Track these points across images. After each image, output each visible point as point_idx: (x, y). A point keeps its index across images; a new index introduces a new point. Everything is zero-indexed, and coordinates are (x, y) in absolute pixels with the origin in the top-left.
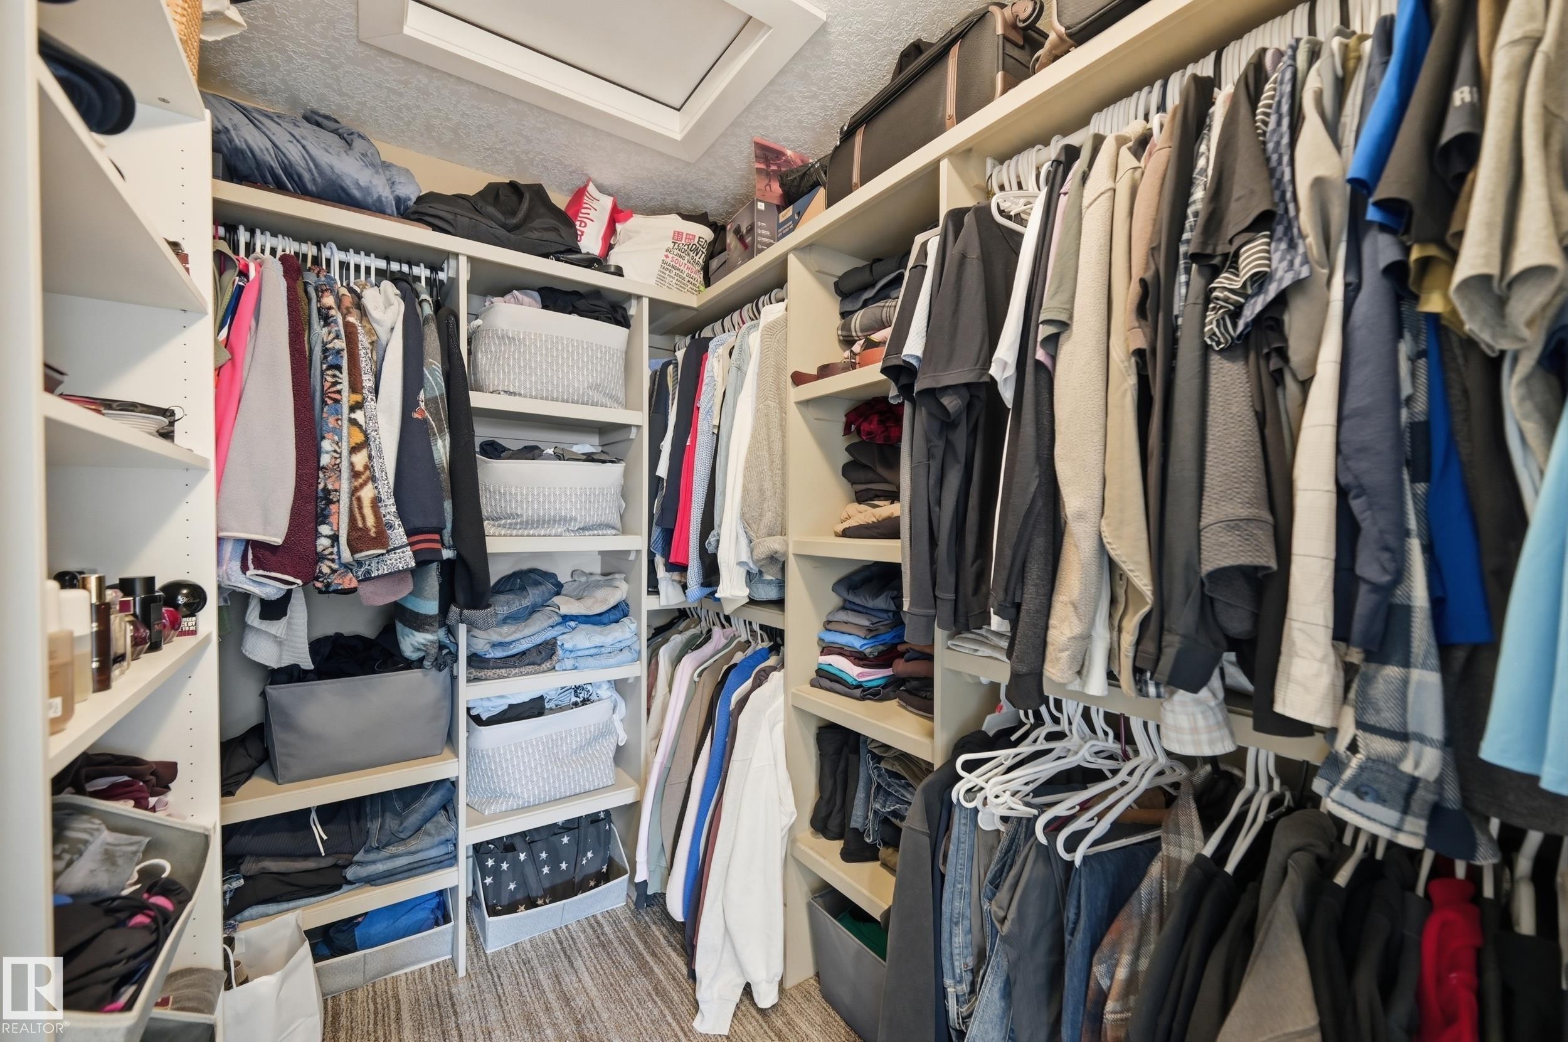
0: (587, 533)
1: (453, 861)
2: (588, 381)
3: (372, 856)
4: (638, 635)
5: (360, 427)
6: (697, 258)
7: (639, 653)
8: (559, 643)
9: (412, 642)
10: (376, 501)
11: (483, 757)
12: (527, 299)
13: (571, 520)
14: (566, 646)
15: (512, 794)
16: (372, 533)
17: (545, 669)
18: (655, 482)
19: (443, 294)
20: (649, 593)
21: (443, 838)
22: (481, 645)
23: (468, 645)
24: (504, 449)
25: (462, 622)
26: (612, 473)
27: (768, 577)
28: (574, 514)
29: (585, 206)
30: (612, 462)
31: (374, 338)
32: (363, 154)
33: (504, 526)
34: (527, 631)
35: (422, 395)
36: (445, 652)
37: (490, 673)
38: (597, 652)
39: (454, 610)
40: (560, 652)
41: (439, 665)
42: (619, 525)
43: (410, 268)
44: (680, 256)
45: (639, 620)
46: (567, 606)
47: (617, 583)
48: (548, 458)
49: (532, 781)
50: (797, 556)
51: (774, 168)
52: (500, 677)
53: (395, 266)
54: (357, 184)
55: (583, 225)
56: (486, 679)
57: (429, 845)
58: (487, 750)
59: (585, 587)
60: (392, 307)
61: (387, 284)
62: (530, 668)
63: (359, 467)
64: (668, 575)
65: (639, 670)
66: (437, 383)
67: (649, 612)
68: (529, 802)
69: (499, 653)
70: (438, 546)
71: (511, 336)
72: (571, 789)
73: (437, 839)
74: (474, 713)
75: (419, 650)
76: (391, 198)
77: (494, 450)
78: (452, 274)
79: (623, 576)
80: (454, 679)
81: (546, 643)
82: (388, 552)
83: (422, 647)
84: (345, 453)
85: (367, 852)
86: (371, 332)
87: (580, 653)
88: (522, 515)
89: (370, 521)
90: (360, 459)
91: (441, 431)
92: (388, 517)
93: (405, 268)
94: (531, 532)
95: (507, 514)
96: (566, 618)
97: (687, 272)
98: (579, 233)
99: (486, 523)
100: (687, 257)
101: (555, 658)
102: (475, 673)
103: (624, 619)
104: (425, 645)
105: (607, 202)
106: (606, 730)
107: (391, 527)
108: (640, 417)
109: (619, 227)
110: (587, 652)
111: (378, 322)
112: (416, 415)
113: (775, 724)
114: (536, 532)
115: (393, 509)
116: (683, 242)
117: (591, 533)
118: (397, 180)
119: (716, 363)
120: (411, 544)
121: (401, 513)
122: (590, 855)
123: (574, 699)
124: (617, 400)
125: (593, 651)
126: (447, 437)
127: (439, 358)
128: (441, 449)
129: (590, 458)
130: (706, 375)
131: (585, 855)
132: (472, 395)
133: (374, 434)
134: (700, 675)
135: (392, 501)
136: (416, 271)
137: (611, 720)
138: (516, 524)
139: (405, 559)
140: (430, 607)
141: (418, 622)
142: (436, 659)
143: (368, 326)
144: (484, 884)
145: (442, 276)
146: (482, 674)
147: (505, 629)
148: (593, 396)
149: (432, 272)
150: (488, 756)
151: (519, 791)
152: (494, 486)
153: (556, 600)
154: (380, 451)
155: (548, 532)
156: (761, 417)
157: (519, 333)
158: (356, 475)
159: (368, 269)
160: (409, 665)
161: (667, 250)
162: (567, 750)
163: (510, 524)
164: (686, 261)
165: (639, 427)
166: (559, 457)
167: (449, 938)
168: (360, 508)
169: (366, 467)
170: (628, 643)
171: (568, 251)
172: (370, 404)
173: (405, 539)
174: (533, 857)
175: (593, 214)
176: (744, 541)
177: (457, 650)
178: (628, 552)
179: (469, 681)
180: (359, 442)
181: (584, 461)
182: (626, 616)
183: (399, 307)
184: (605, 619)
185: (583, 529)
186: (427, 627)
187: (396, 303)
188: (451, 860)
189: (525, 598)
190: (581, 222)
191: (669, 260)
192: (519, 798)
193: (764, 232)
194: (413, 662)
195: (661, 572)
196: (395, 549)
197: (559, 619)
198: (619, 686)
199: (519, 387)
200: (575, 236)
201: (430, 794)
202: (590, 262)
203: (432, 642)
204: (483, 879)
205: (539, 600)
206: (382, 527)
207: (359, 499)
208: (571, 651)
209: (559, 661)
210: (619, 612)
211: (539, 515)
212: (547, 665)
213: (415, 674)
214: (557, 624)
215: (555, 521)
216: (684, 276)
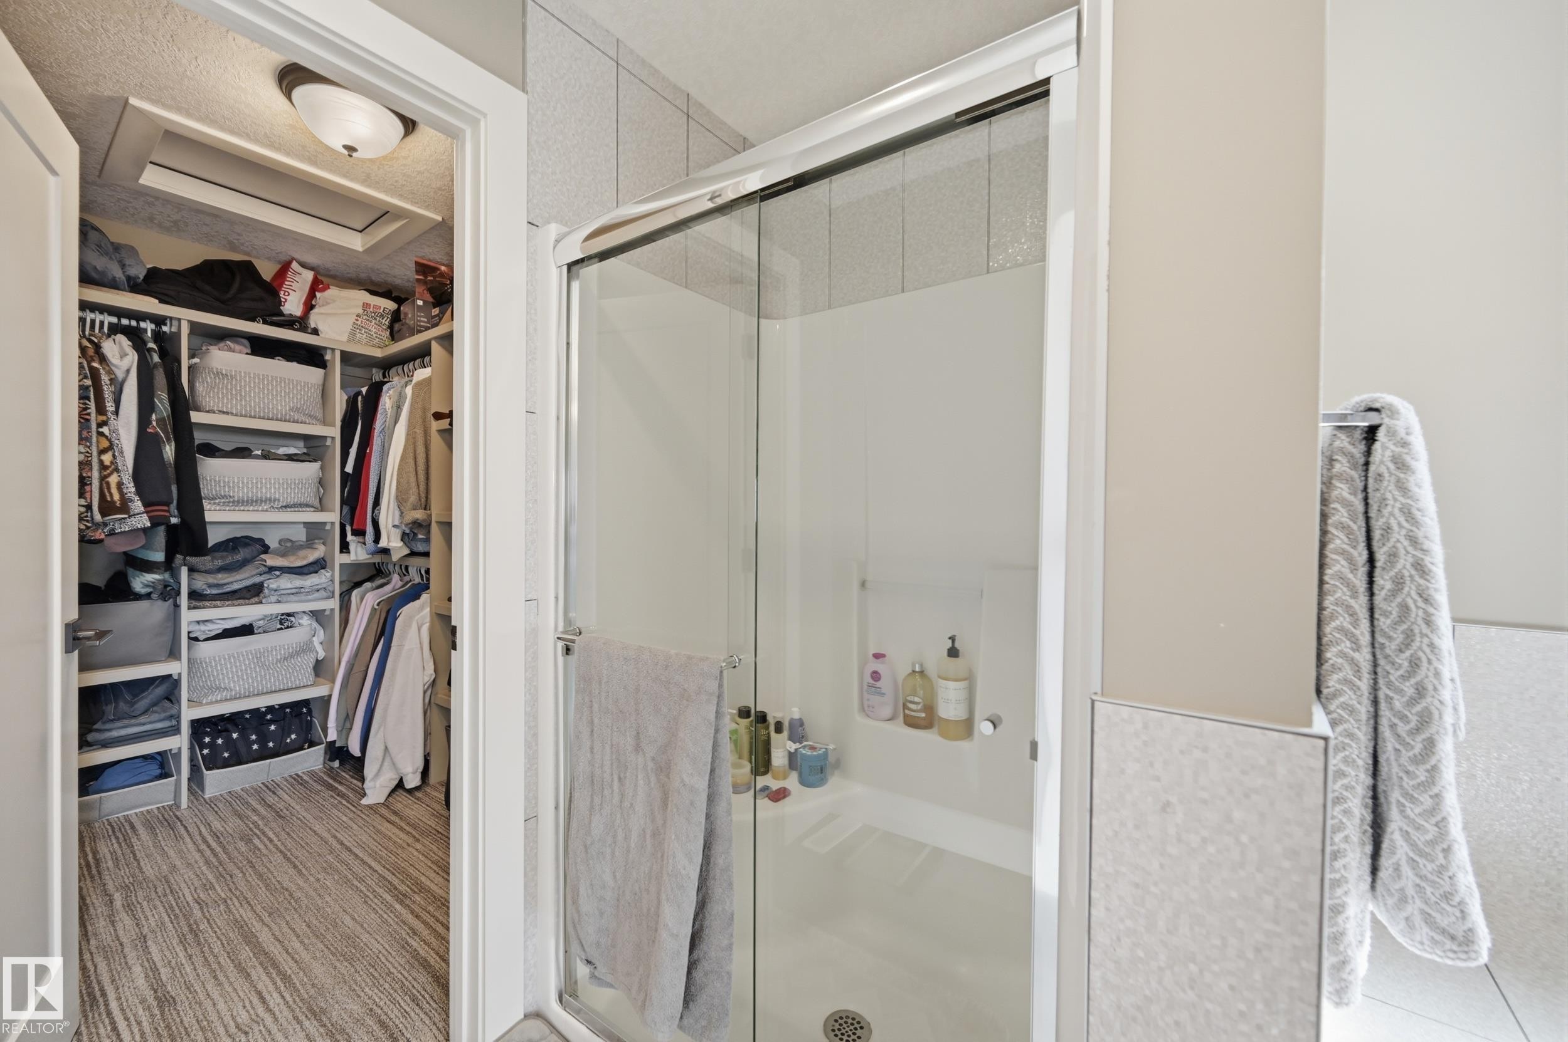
0: (289, 509)
1: (176, 732)
2: (290, 406)
3: (108, 726)
4: (332, 581)
5: (106, 437)
6: (383, 321)
7: (333, 592)
8: (265, 585)
9: (140, 582)
10: (120, 485)
11: (201, 663)
12: (237, 347)
13: (275, 501)
14: (271, 586)
15: (226, 688)
16: (118, 504)
17: (254, 602)
18: (344, 476)
19: (167, 345)
20: (341, 552)
21: (168, 714)
22: (200, 583)
23: (189, 585)
24: (218, 450)
25: (185, 565)
26: (311, 469)
27: (420, 536)
28: (277, 496)
29: (288, 279)
30: (310, 461)
31: (113, 376)
32: (97, 245)
33: (219, 504)
34: (238, 577)
35: (154, 417)
36: (169, 589)
37: (207, 603)
38: (298, 592)
39: (179, 558)
40: (266, 591)
41: (164, 597)
42: (318, 505)
43: (138, 323)
44: (368, 320)
45: (333, 570)
46: (271, 561)
47: (316, 546)
48: (257, 457)
49: (243, 679)
50: (437, 522)
51: (429, 278)
52: (215, 607)
53: (125, 322)
54: (95, 268)
55: (287, 294)
56: (204, 608)
57: (156, 719)
58: (205, 658)
59: (289, 547)
60: (128, 357)
61: (121, 338)
62: (242, 601)
63: (107, 463)
64: (354, 538)
65: (334, 604)
66: (165, 408)
67: (341, 565)
68: (240, 694)
69: (215, 591)
70: (167, 514)
71: (224, 372)
72: (275, 686)
73: (163, 715)
74: (192, 635)
75: (147, 586)
76: (124, 278)
77: (210, 451)
78: (174, 329)
79: (322, 541)
80: (177, 606)
81: (254, 585)
82: (129, 517)
83: (151, 584)
84: (95, 453)
85: (104, 723)
86: (110, 372)
87: (283, 592)
88: (234, 497)
89: (116, 497)
90: (107, 458)
91: (168, 440)
92: (129, 495)
93: (134, 323)
94: (242, 508)
95: (221, 495)
96: (271, 569)
97: (374, 330)
98: (282, 300)
99: (204, 501)
100: (374, 321)
101: (262, 595)
102: (194, 603)
103: (322, 571)
104: (153, 583)
105: (309, 276)
106: (308, 647)
107: (132, 501)
108: (334, 432)
109: (318, 295)
110: (289, 591)
111: (116, 366)
112: (149, 430)
113: (423, 624)
114: (246, 508)
115: (133, 490)
116: (371, 310)
117: (292, 509)
118: (127, 263)
119: (387, 400)
120: (147, 512)
121: (139, 492)
122: (293, 736)
123: (279, 626)
124: (316, 418)
125: (294, 591)
126: (173, 444)
127: (166, 391)
128: (169, 451)
129: (290, 458)
130: (380, 407)
131: (289, 736)
132: (192, 413)
133: (117, 441)
134: (378, 605)
135: (132, 485)
136: (143, 325)
137: (311, 642)
138: (229, 502)
139: (144, 521)
140: (159, 556)
141: (147, 566)
142: (162, 594)
143: (107, 368)
144: (202, 755)
145: (165, 329)
146: (201, 604)
147: (220, 576)
148: (294, 416)
149: (156, 327)
150: (206, 663)
151: (232, 685)
152: (210, 476)
153: (263, 556)
154: (122, 453)
155: (256, 508)
156: (411, 437)
157: (231, 371)
158: (103, 467)
159: (102, 323)
160: (138, 597)
161: (357, 316)
162: (273, 660)
163: (224, 502)
164: (373, 324)
165: (333, 438)
166: (266, 456)
167: (173, 788)
168: (109, 488)
169: (112, 463)
170: (324, 586)
171: (273, 313)
172: (112, 422)
173: (142, 509)
174: (244, 736)
175: (295, 286)
176: (397, 513)
177: (180, 587)
178: (325, 523)
179: (189, 608)
180: (106, 446)
181: (286, 460)
182: (324, 568)
183: (132, 357)
184: (305, 570)
185: (285, 507)
186: (155, 570)
187: (131, 354)
188: (176, 730)
189: (237, 554)
190: (285, 291)
191: (359, 323)
192: (231, 690)
193: (422, 319)
194: (142, 595)
195: (350, 537)
196: (135, 515)
197: (263, 569)
198: (316, 615)
199: (232, 408)
200: (280, 303)
201: (157, 686)
202: (290, 323)
203: (159, 580)
204: (201, 750)
205: (248, 556)
206: (125, 502)
207: (108, 484)
208: (276, 590)
209: (265, 597)
210: (319, 565)
211: (248, 497)
212: (256, 599)
213: (143, 604)
214: (264, 573)
215: (261, 501)
216: (372, 333)
